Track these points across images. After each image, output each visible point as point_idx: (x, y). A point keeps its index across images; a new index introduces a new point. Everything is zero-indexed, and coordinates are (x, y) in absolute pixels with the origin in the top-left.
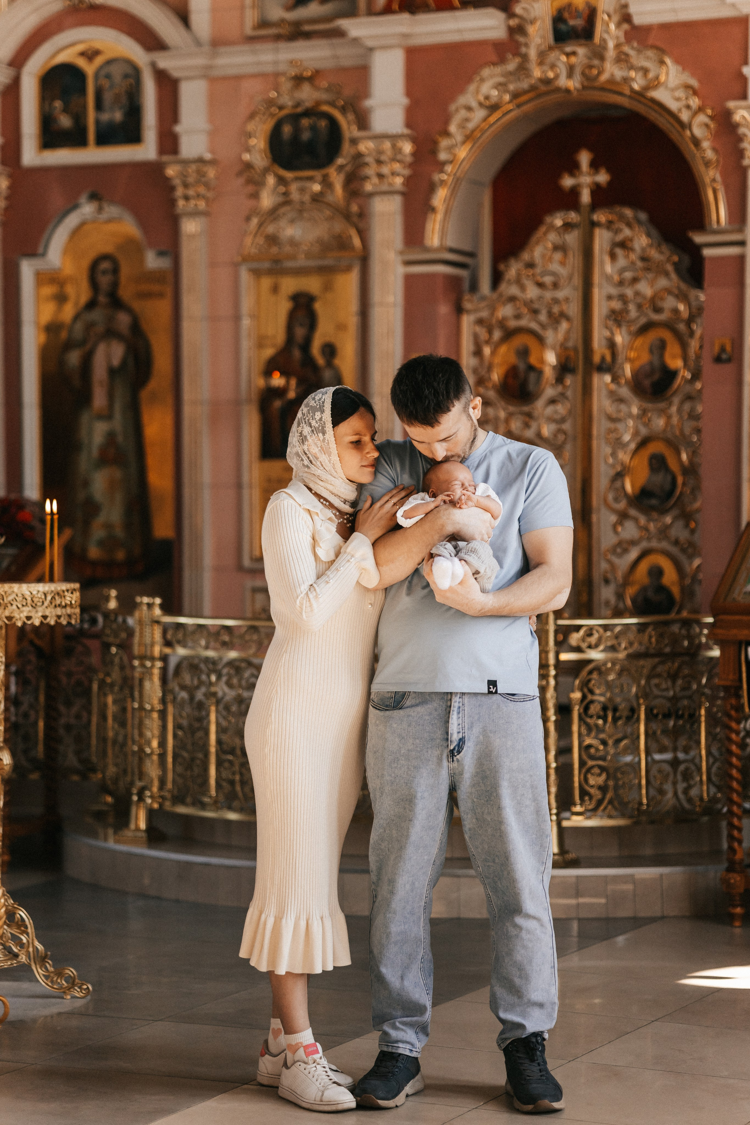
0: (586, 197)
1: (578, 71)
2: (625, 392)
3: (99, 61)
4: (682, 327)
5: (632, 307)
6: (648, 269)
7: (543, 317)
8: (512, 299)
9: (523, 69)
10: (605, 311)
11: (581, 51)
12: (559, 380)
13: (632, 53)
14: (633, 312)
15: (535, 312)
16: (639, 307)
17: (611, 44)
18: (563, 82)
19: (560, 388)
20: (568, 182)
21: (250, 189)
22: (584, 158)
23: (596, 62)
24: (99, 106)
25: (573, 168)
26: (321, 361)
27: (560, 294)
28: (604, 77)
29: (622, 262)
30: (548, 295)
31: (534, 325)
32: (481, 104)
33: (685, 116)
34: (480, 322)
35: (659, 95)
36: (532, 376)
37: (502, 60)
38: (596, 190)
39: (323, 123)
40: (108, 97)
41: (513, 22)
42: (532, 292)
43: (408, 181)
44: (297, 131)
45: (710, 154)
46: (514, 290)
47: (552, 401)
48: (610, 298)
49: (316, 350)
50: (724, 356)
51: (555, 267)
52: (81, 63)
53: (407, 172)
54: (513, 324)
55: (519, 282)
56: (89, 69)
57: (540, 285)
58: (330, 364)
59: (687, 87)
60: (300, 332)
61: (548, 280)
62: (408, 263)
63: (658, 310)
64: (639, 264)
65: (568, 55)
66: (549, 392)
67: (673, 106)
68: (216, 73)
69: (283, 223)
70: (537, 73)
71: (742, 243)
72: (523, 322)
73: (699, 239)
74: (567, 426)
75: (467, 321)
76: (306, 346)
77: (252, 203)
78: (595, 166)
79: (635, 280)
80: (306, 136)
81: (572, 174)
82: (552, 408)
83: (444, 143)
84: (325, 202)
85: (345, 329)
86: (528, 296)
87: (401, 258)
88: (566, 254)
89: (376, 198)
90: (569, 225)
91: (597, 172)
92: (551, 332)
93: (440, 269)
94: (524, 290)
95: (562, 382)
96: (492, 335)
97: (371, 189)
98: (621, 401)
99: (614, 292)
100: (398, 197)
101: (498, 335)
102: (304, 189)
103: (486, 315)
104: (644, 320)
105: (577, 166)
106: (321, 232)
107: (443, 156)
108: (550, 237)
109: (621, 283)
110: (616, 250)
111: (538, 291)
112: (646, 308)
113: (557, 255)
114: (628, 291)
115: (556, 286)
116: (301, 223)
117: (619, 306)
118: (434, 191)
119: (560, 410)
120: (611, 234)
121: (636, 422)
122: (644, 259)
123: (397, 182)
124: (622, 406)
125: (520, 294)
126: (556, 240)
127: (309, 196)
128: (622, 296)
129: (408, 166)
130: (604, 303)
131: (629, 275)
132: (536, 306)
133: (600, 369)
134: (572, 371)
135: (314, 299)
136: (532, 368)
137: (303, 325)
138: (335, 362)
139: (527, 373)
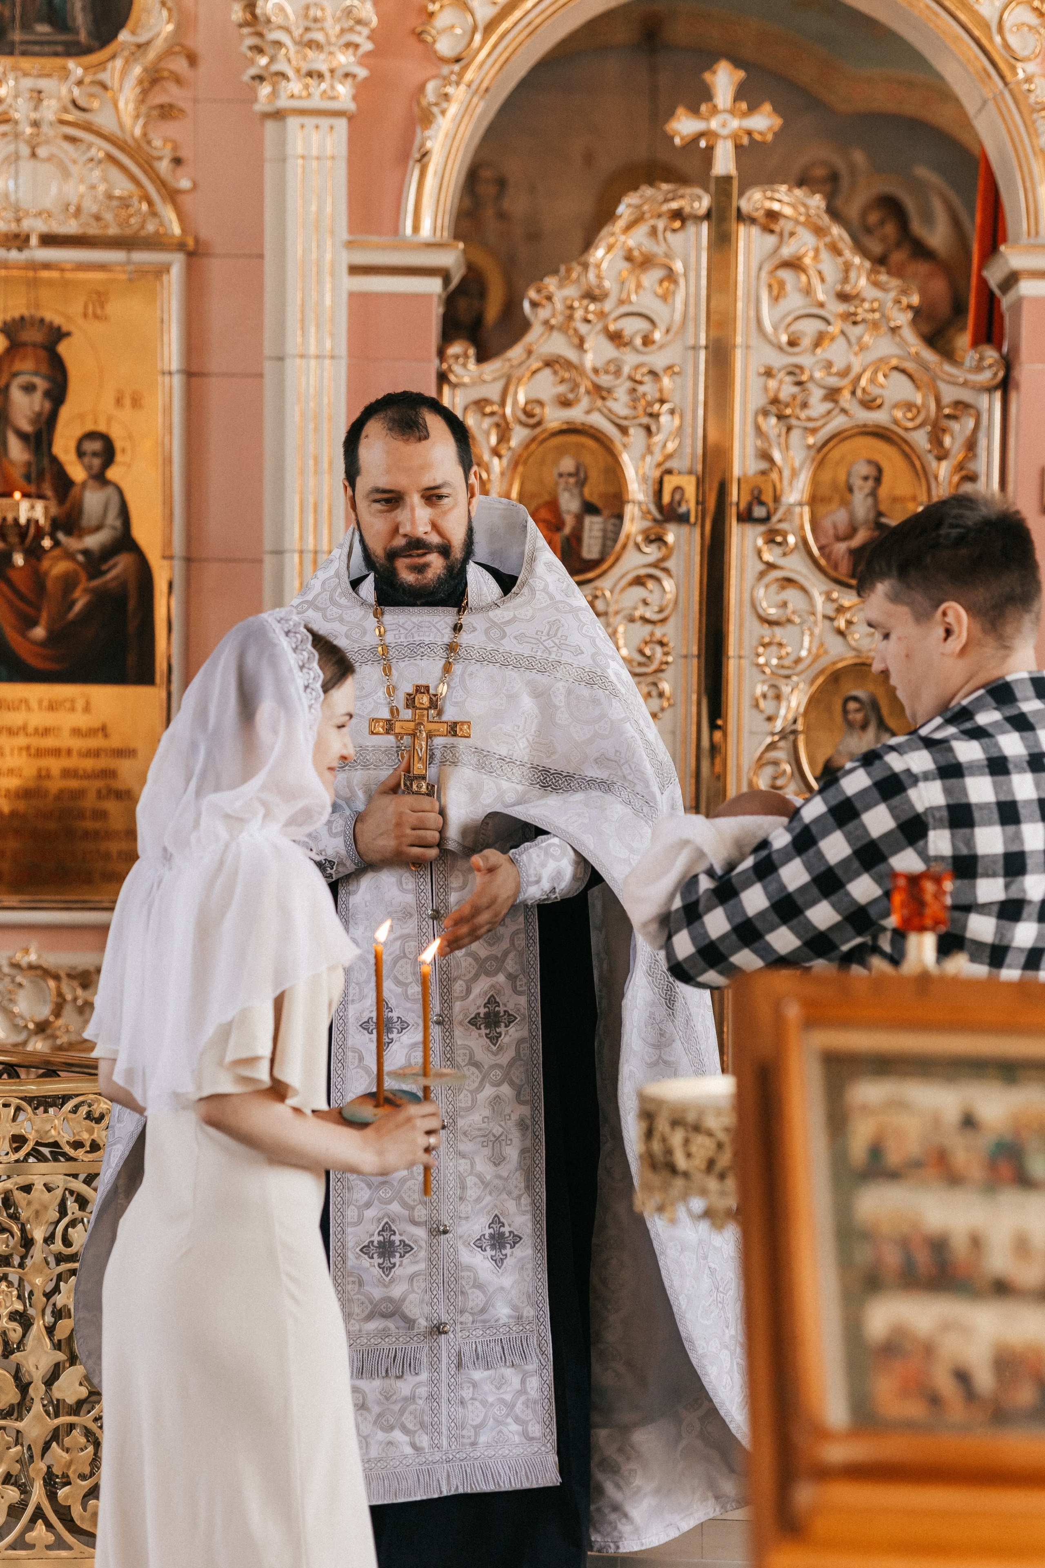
0: (723, 162)
2: (795, 566)
4: (920, 439)
5: (816, 395)
6: (851, 318)
7: (620, 405)
8: (552, 363)
10: (757, 400)
12: (655, 537)
14: (818, 407)
15: (600, 392)
16: (832, 395)
19: (653, 552)
20: (686, 126)
22: (724, 82)
25: (699, 99)
26: (77, 472)
27: (658, 360)
29: (794, 301)
30: (630, 360)
31: (597, 420)
36: (593, 526)
38: (747, 148)
42: (598, 350)
43: (362, 90)
46: (556, 344)
47: (639, 581)
48: (767, 372)
49: (64, 445)
51: (645, 301)
53: (362, 73)
54: (554, 417)
55: (566, 326)
57: (616, 338)
58: (100, 478)
61: (632, 327)
62: (355, 270)
63: (869, 404)
64: (834, 307)
66: (632, 560)
72: (576, 414)
73: (1010, 260)
74: (669, 631)
78: (748, 97)
79: (819, 340)
81: (694, 110)
82: (638, 592)
83: (445, 18)
84: (88, 127)
85: (136, 403)
86: (589, 360)
87: (346, 258)
88: (670, 276)
89: (293, 122)
90: (678, 215)
91: (753, 109)
92: (636, 435)
93: (434, 285)
94: (580, 344)
95: (660, 540)
96: (504, 435)
97: (283, 102)
98: (788, 582)
99: (778, 361)
100: (342, 124)
101: (519, 436)
102: (38, 96)
103: (493, 392)
104: (839, 422)
105: (706, 94)
106: (74, 190)
107: (445, 47)
108: (638, 239)
109: (792, 343)
110: (786, 275)
111: (609, 351)
112: (845, 398)
113: (651, 278)
114: (806, 360)
115: (647, 341)
116: (26, 166)
117: (787, 390)
118: (427, 119)
119: (654, 599)
120: (771, 240)
121: (821, 627)
122: (843, 297)
123: (344, 90)
124: (791, 595)
125: (572, 355)
126: (649, 246)
127: (50, 110)
128: (794, 371)
129: (365, 59)
130: (756, 383)
131: (809, 328)
132: (605, 380)
133: (746, 517)
134: (683, 519)
135: (58, 334)
136: (590, 508)
137: (29, 389)
138: (112, 474)
139: (579, 519)
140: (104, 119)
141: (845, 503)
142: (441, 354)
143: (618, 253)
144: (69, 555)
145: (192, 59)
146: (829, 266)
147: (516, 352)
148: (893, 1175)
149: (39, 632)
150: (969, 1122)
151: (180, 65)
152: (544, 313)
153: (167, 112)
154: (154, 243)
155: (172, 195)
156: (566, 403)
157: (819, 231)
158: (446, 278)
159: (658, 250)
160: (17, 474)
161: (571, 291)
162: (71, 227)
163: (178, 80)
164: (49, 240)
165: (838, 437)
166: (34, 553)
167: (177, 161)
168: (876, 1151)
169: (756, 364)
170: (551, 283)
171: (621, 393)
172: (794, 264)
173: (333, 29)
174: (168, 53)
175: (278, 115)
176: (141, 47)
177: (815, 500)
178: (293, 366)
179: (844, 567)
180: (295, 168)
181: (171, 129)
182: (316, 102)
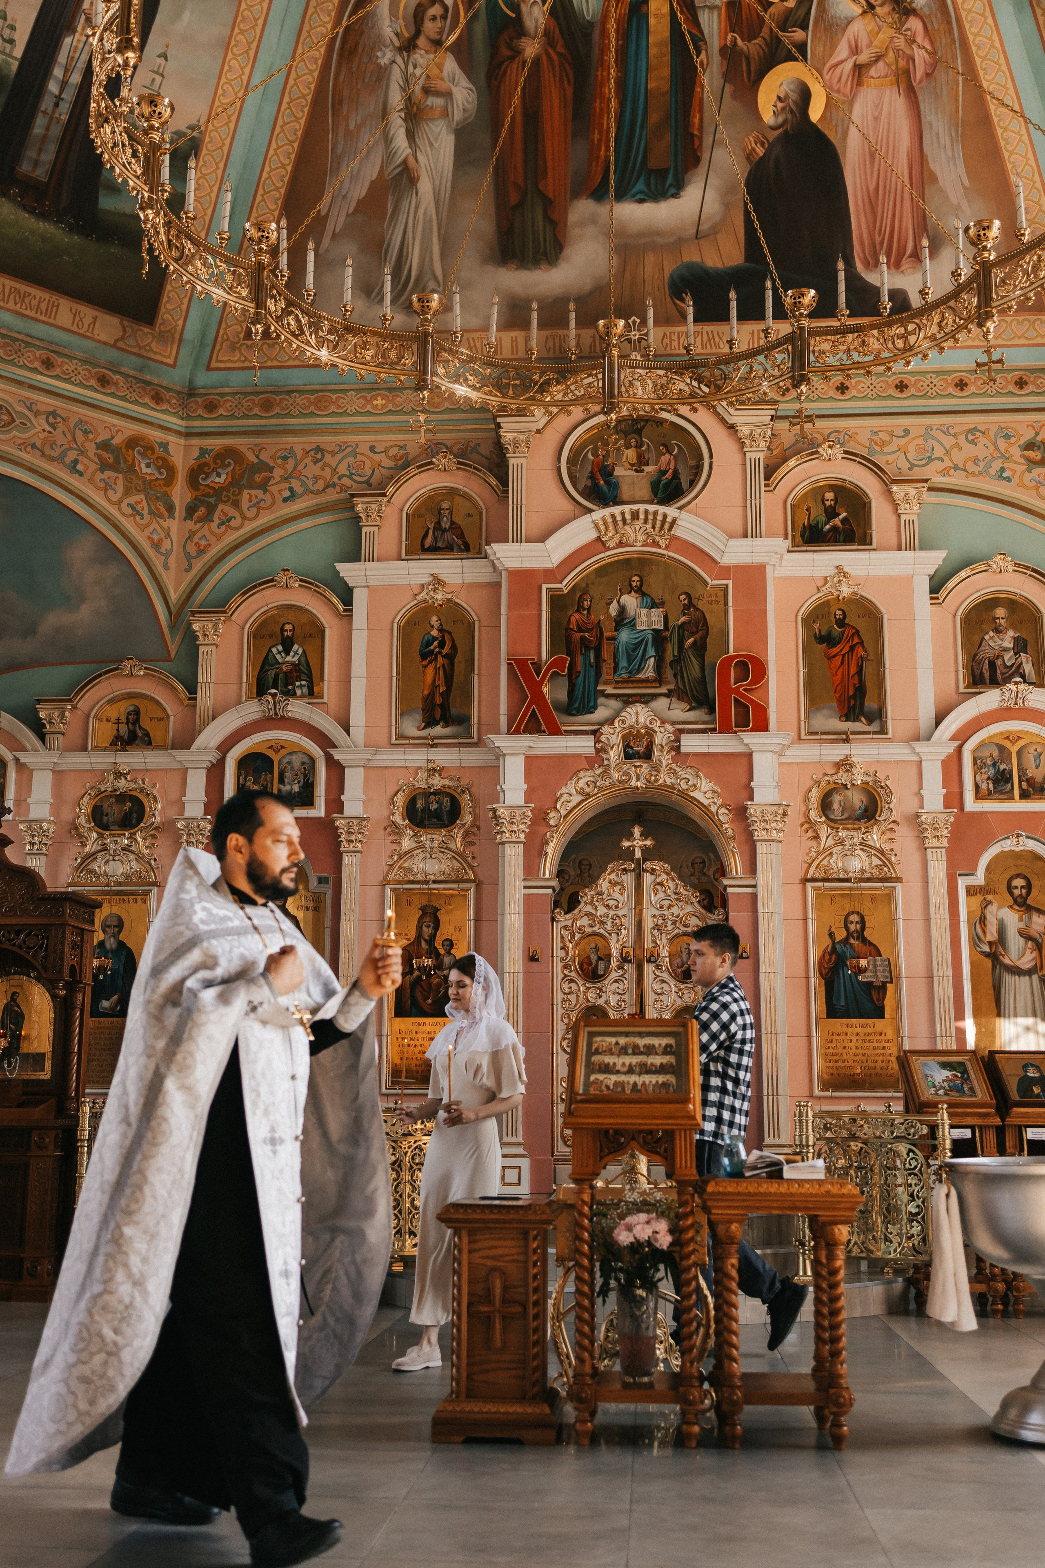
0: (638, 854)
1: (643, 777)
2: (665, 976)
3: (283, 752)
5: (669, 923)
6: (679, 900)
7: (609, 927)
8: (587, 914)
9: (605, 774)
10: (651, 925)
11: (645, 765)
12: (621, 967)
13: (678, 769)
14: (670, 927)
15: (603, 923)
16: (674, 923)
17: (665, 764)
18: (633, 783)
19: (621, 972)
20: (626, 844)
21: (393, 838)
22: (637, 831)
23: (654, 773)
24: (281, 781)
25: (630, 836)
26: (442, 951)
27: (620, 913)
28: (661, 781)
29: (661, 895)
30: (612, 913)
31: (601, 931)
32: (577, 791)
33: (713, 809)
34: (565, 927)
35: (696, 794)
36: (601, 964)
37: (592, 767)
38: (645, 850)
39: (446, 800)
40: (288, 775)
41: (599, 746)
42: (602, 910)
43: (528, 836)
44: (427, 804)
45: (730, 832)
46: (589, 909)
47: (616, 981)
48: (654, 916)
49: (438, 944)
50: (745, 955)
51: (616, 895)
52: (270, 754)
53: (528, 831)
54: (588, 930)
55: (592, 903)
56: (276, 758)
57: (608, 907)
58: (449, 953)
59: (714, 792)
60: (427, 931)
61: (611, 903)
62: (525, 887)
63: (686, 926)
64: (674, 896)
65: (636, 767)
66: (614, 975)
67: (706, 802)
68: (373, 764)
69: (416, 860)
70: (615, 775)
71: (755, 886)
72: (595, 929)
73: (726, 882)
74: (626, 997)
75: (557, 926)
76: (431, 941)
77: (395, 846)
78: (644, 835)
79: (670, 907)
80: (433, 807)
81: (629, 840)
82: (616, 985)
83: (552, 814)
84: (447, 848)
85: (460, 930)
86: (599, 913)
87: (523, 884)
88: (623, 888)
89: (507, 845)
90: (624, 870)
91: (646, 839)
92: (614, 936)
93: (550, 891)
94: (596, 909)
95: (623, 968)
96: (573, 936)
97: (504, 840)
98: (663, 981)
99: (657, 913)
100: (521, 845)
101: (577, 936)
102: (432, 840)
103: (569, 923)
104: (677, 931)
105: (632, 835)
106: (443, 867)
107: (552, 822)
108: (613, 876)
109: (661, 907)
110: (657, 887)
111: (605, 910)
112: (678, 924)
113: (617, 888)
114: (666, 913)
115: (617, 907)
116: (429, 860)
117: (660, 922)
118: (547, 843)
119: (621, 987)
120: (653, 877)
121: (674, 995)
122: (676, 893)
123: (522, 836)
124: (664, 985)
125: (593, 912)
126: (616, 879)
127: (436, 844)
128: (662, 916)
129: (528, 827)
130: (650, 920)
131: (667, 903)
132: (604, 919)
133: (649, 961)
134: (630, 962)
135: (437, 910)
136: (600, 959)
137: (428, 926)
138: (452, 951)
139: (597, 962)
140: (452, 846)
141: (680, 957)
142: (553, 912)
143: (607, 881)
144: (439, 977)
145: (478, 828)
146: (671, 884)
147: (576, 911)
148: (600, 1054)
149: (430, 1001)
150: (617, 1043)
151: (475, 830)
152: (585, 899)
153: (471, 844)
154: (468, 881)
155: (472, 867)
156: (591, 926)
157: (668, 874)
158: (554, 890)
159: (619, 880)
160: (424, 952)
161: (593, 893)
162: (442, 878)
163: (474, 834)
164: (435, 882)
165: (677, 936)
166: (429, 976)
167: (473, 858)
168: (597, 1049)
169: (650, 914)
170: (587, 890)
171: (609, 923)
172: (661, 884)
173: (519, 818)
174: (471, 826)
175: (503, 843)
176: (464, 825)
177: (670, 956)
178: (507, 916)
179: (681, 977)
180: (507, 858)
181: (472, 848)
182: (514, 839)
